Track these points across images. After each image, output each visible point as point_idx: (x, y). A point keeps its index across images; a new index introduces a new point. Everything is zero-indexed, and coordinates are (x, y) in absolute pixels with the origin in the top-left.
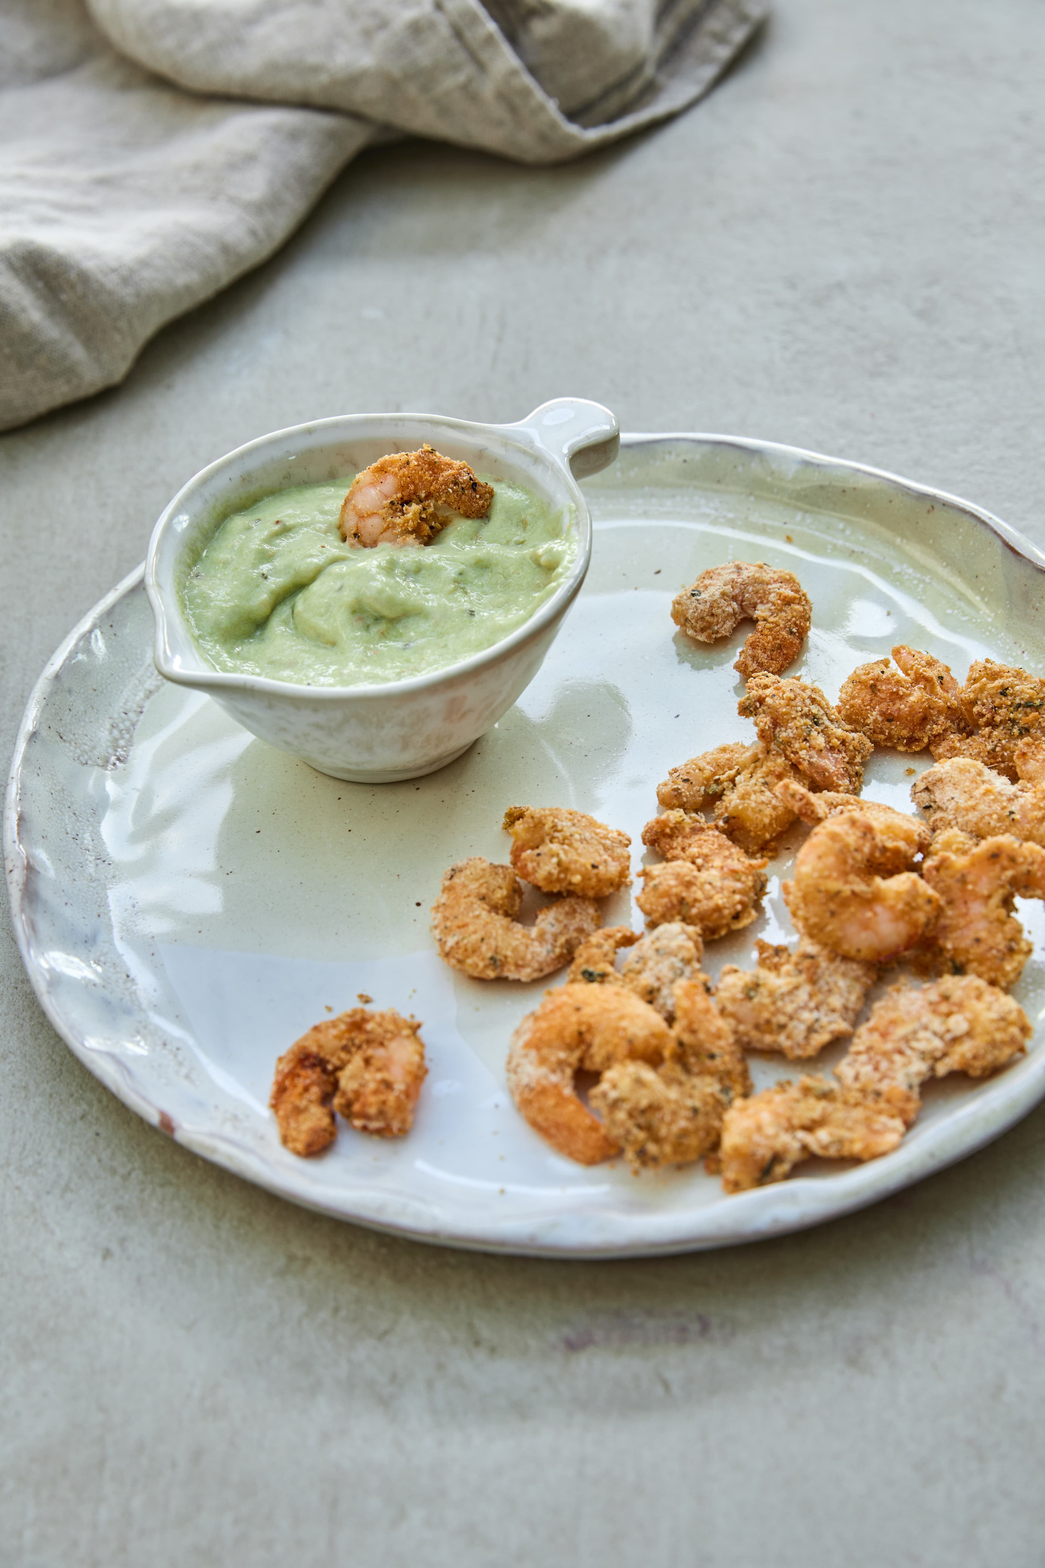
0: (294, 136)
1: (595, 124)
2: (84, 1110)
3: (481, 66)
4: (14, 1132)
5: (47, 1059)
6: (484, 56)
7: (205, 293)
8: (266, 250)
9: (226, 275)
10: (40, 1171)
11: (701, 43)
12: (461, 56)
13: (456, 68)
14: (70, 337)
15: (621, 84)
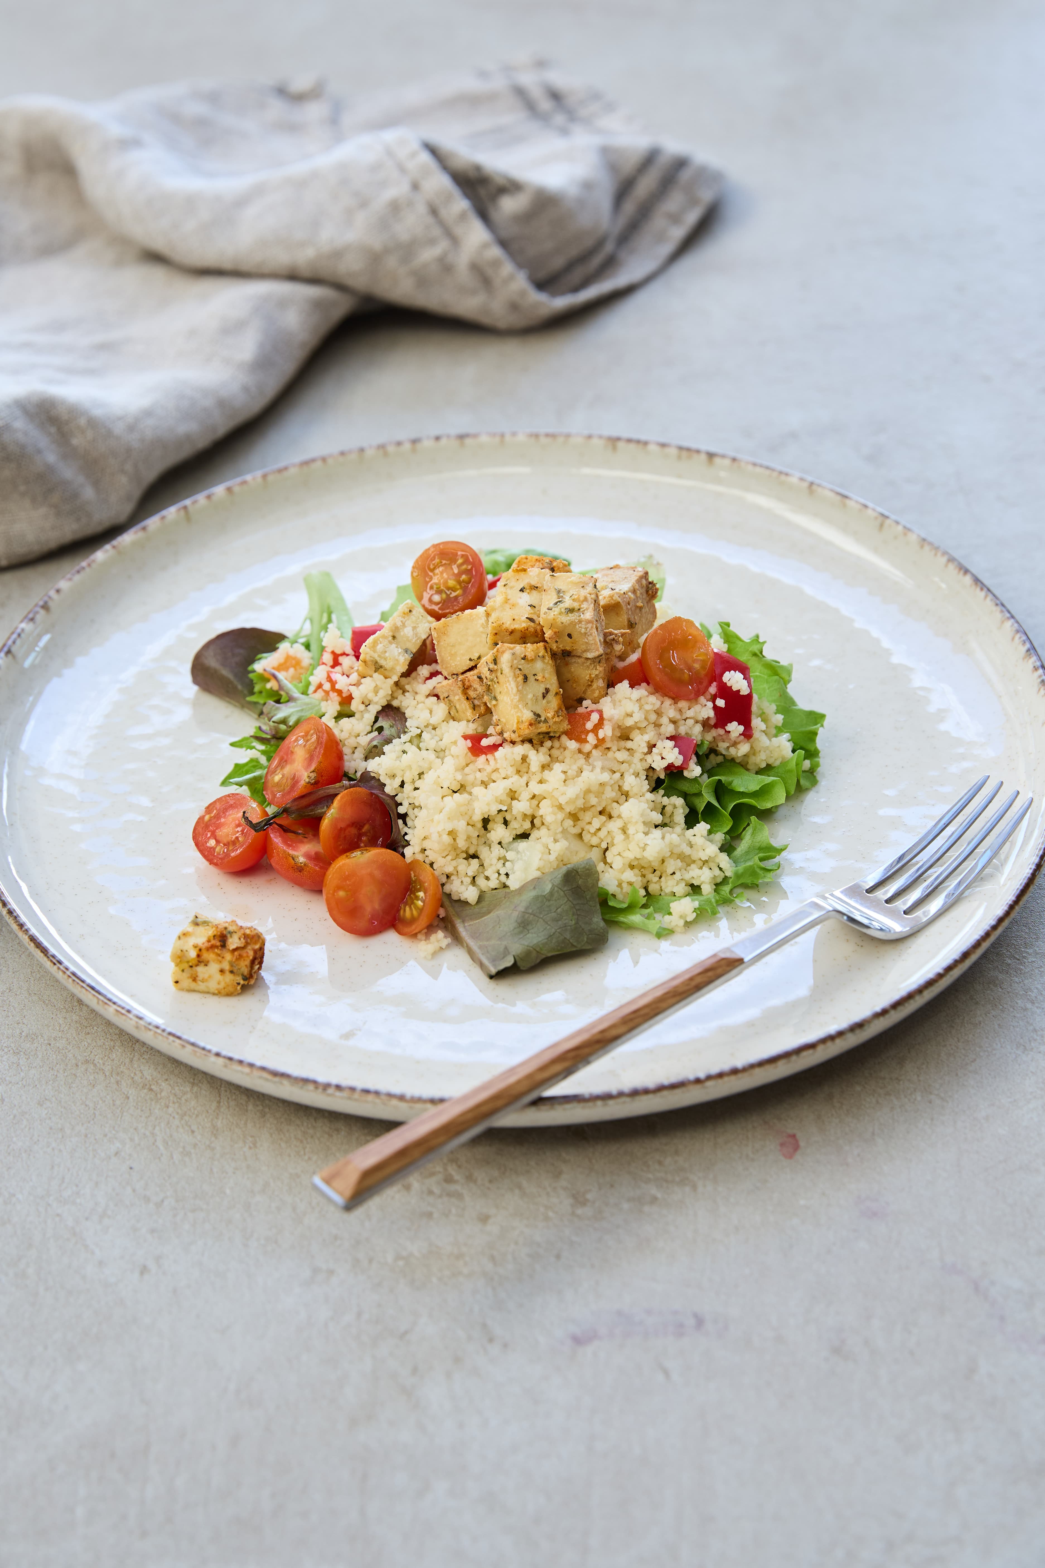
0: (282, 303)
1: (563, 293)
2: (118, 1148)
3: (455, 241)
4: (53, 1167)
5: (82, 1104)
6: (458, 231)
7: (202, 443)
8: (257, 405)
9: (223, 426)
10: (78, 1201)
11: (658, 222)
12: (437, 232)
13: (432, 242)
14: (81, 479)
15: (584, 258)
